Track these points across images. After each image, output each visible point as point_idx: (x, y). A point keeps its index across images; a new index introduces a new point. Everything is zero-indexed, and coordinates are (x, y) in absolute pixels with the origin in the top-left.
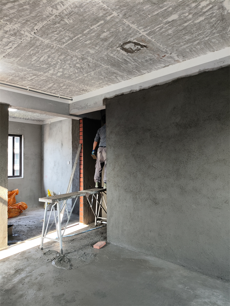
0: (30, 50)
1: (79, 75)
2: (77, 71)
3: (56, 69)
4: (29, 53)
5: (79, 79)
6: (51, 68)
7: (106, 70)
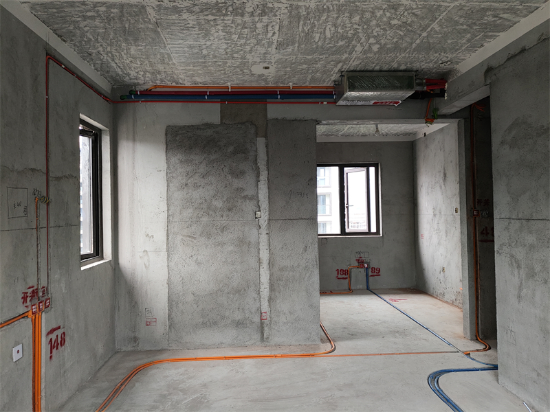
0: (301, 27)
1: (412, 39)
2: (402, 34)
3: (362, 41)
4: (303, 31)
5: (418, 45)
6: (353, 43)
7: (460, 10)
